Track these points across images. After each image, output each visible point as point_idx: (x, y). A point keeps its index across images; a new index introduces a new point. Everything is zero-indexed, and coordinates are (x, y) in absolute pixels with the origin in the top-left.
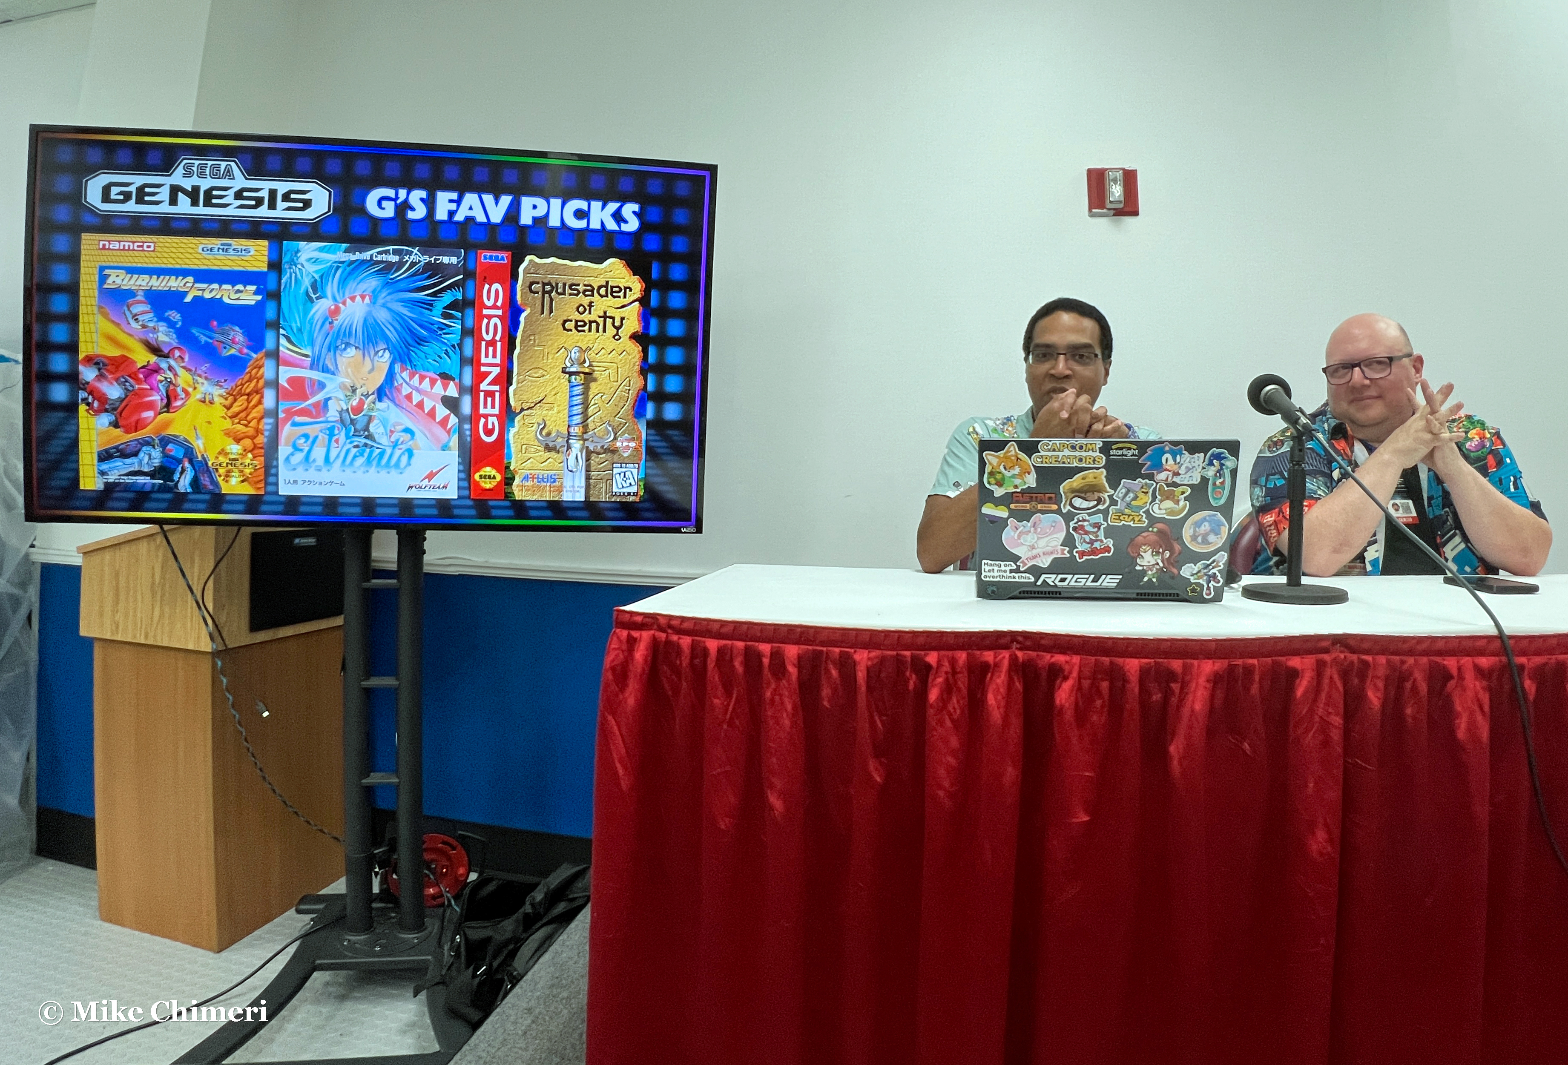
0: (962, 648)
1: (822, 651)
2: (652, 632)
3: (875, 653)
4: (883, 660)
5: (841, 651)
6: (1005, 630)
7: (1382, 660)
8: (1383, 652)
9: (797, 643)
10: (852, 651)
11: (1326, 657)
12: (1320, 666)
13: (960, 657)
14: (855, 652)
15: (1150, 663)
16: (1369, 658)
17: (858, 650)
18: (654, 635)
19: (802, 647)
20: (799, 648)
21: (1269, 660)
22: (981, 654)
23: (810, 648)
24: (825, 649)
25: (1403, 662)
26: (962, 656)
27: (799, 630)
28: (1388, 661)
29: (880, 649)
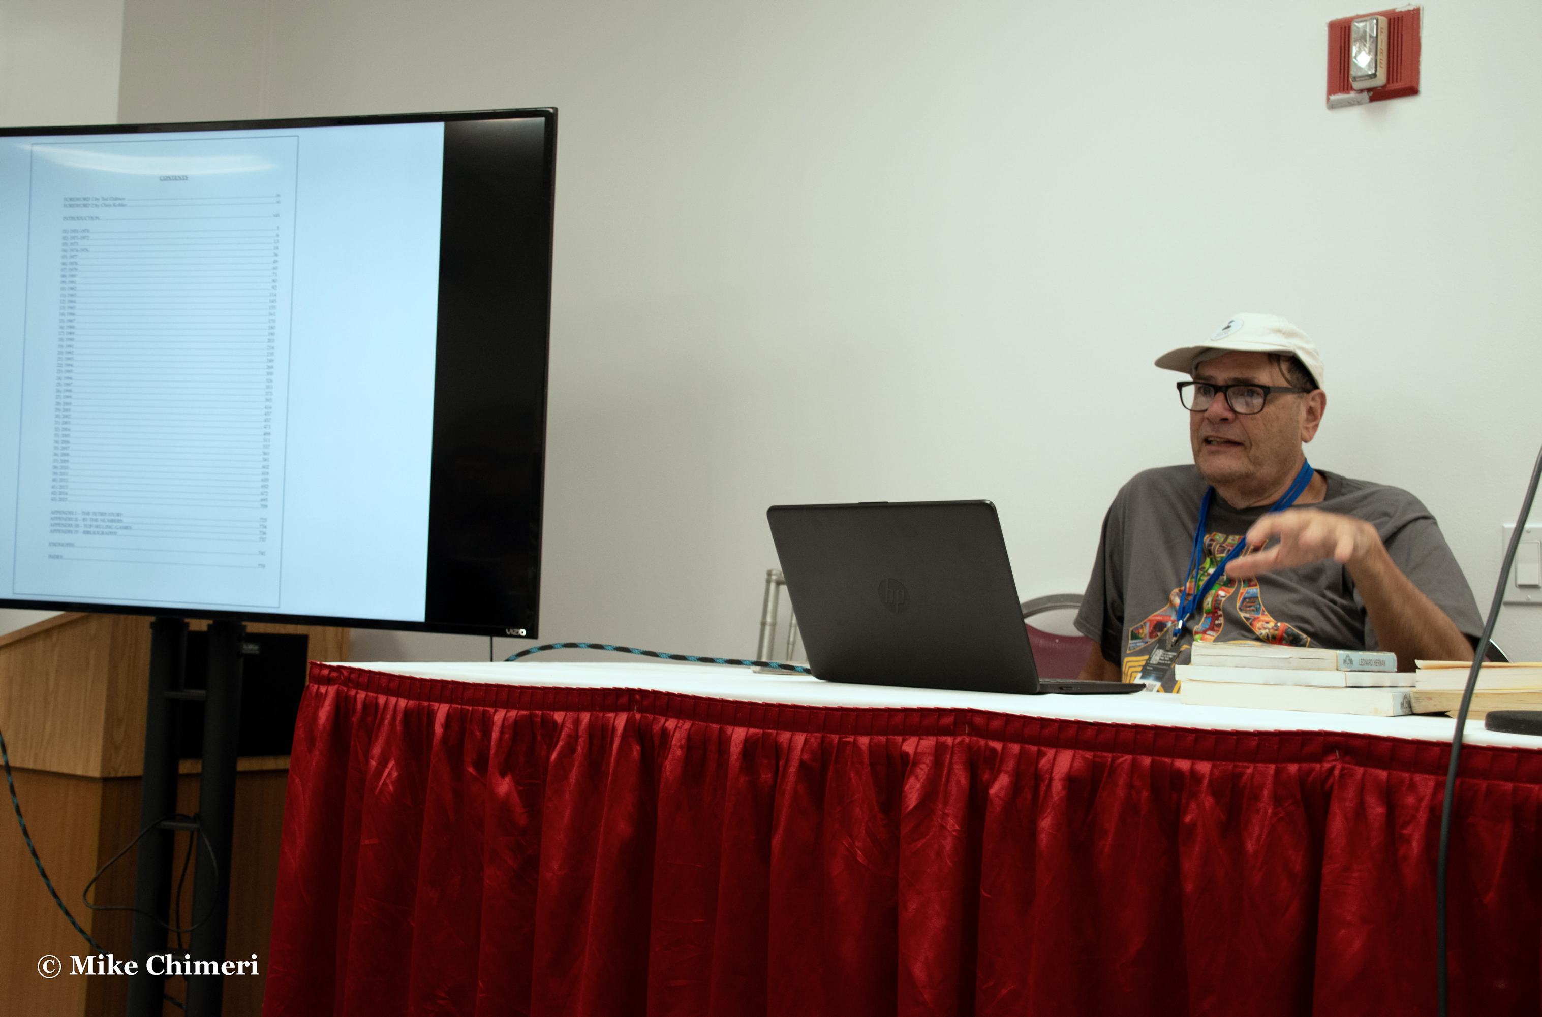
0: (585, 709)
1: (468, 710)
2: (336, 687)
3: (513, 714)
4: (516, 721)
5: (484, 710)
6: (623, 687)
7: (1015, 748)
8: (1018, 738)
9: (449, 701)
10: (492, 710)
11: (949, 740)
12: (940, 749)
13: (584, 719)
14: (495, 711)
15: (758, 734)
16: (998, 746)
17: (498, 709)
18: (338, 690)
19: (453, 705)
20: (450, 707)
21: (883, 739)
22: (604, 715)
23: (460, 706)
24: (470, 708)
25: (1041, 754)
26: (586, 717)
27: (450, 686)
28: (1022, 750)
29: (515, 708)
